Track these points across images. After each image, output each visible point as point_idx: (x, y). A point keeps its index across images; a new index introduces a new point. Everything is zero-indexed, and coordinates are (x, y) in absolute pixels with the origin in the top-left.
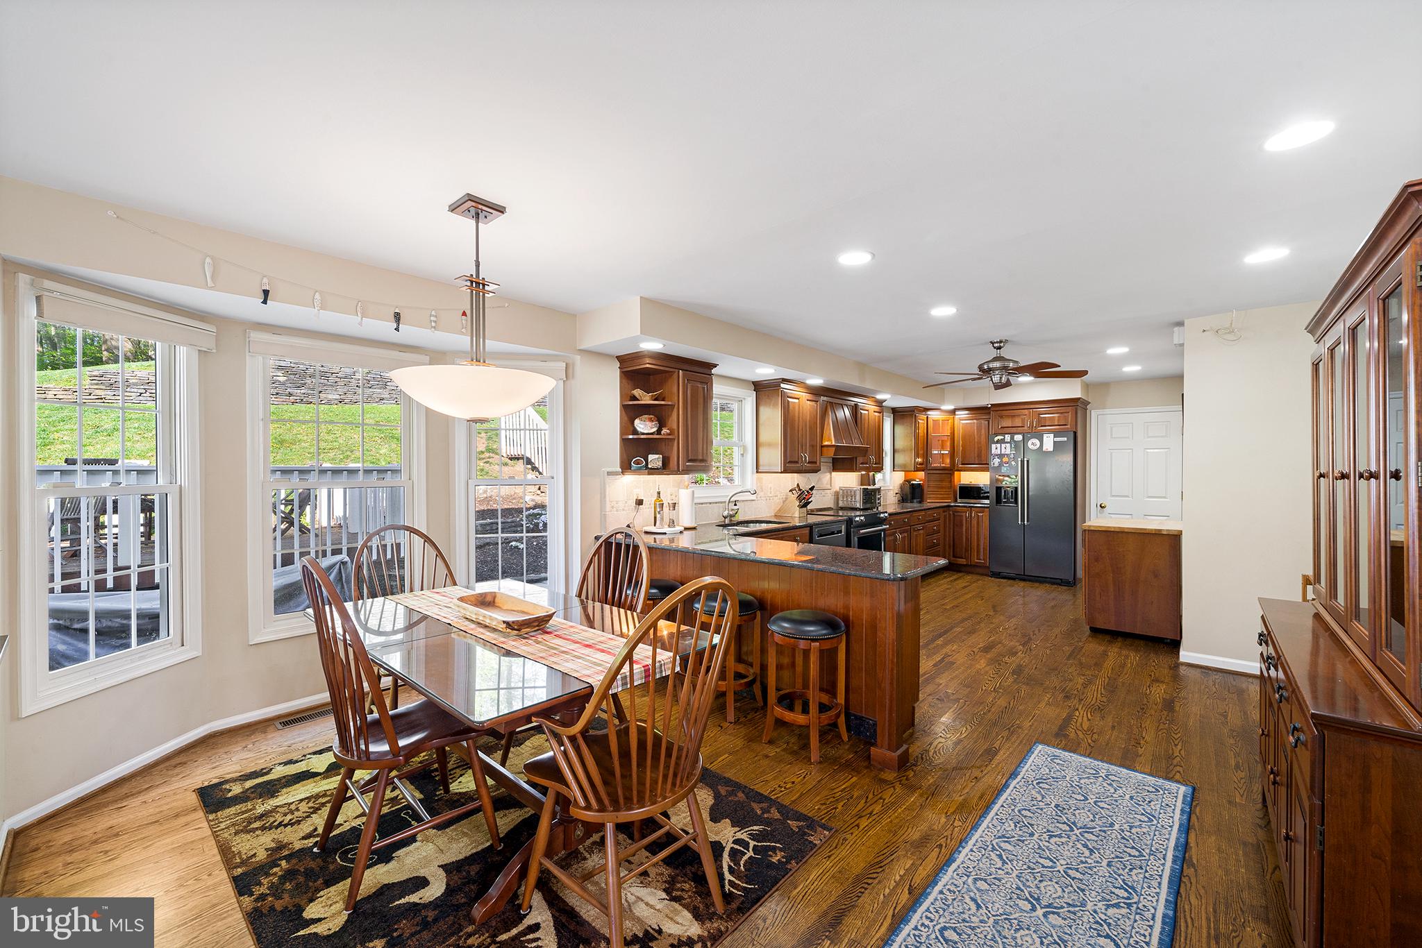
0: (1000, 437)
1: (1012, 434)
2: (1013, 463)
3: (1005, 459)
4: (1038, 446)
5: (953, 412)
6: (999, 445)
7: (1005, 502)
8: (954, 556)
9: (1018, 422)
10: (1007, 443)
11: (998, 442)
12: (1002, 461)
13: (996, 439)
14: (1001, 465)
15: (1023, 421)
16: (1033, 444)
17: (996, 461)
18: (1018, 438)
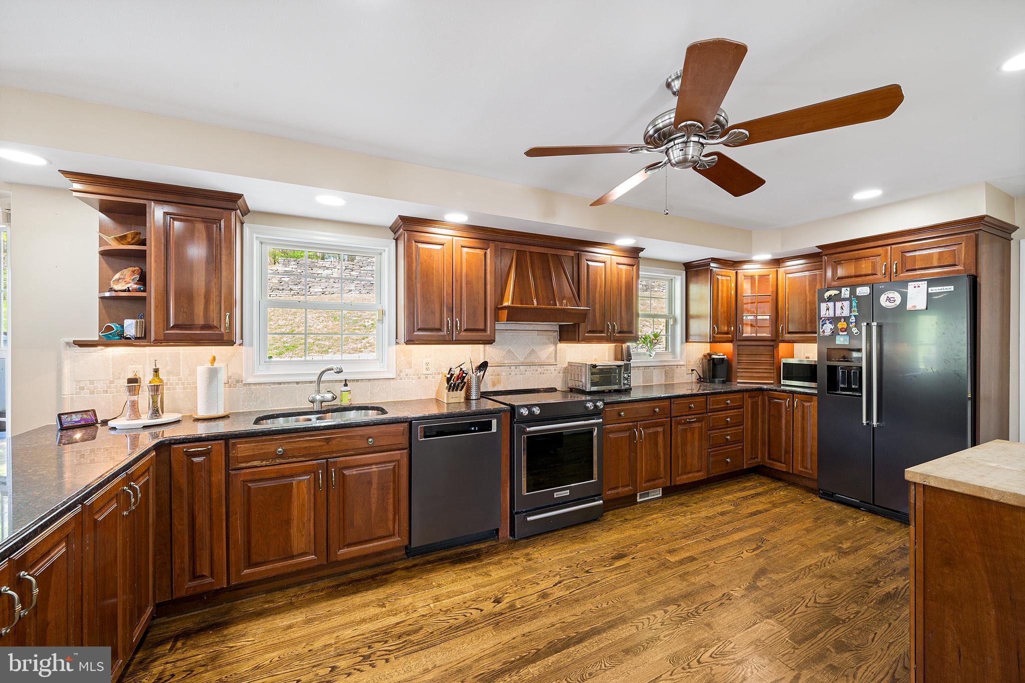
0: (833, 292)
1: (853, 287)
2: (855, 330)
3: (842, 325)
4: (898, 300)
5: (777, 262)
6: (831, 304)
7: (843, 389)
8: (769, 459)
9: (865, 267)
10: (845, 299)
11: (830, 299)
12: (836, 327)
13: (827, 294)
14: (834, 333)
15: (874, 266)
16: (888, 299)
17: (828, 328)
18: (864, 291)
